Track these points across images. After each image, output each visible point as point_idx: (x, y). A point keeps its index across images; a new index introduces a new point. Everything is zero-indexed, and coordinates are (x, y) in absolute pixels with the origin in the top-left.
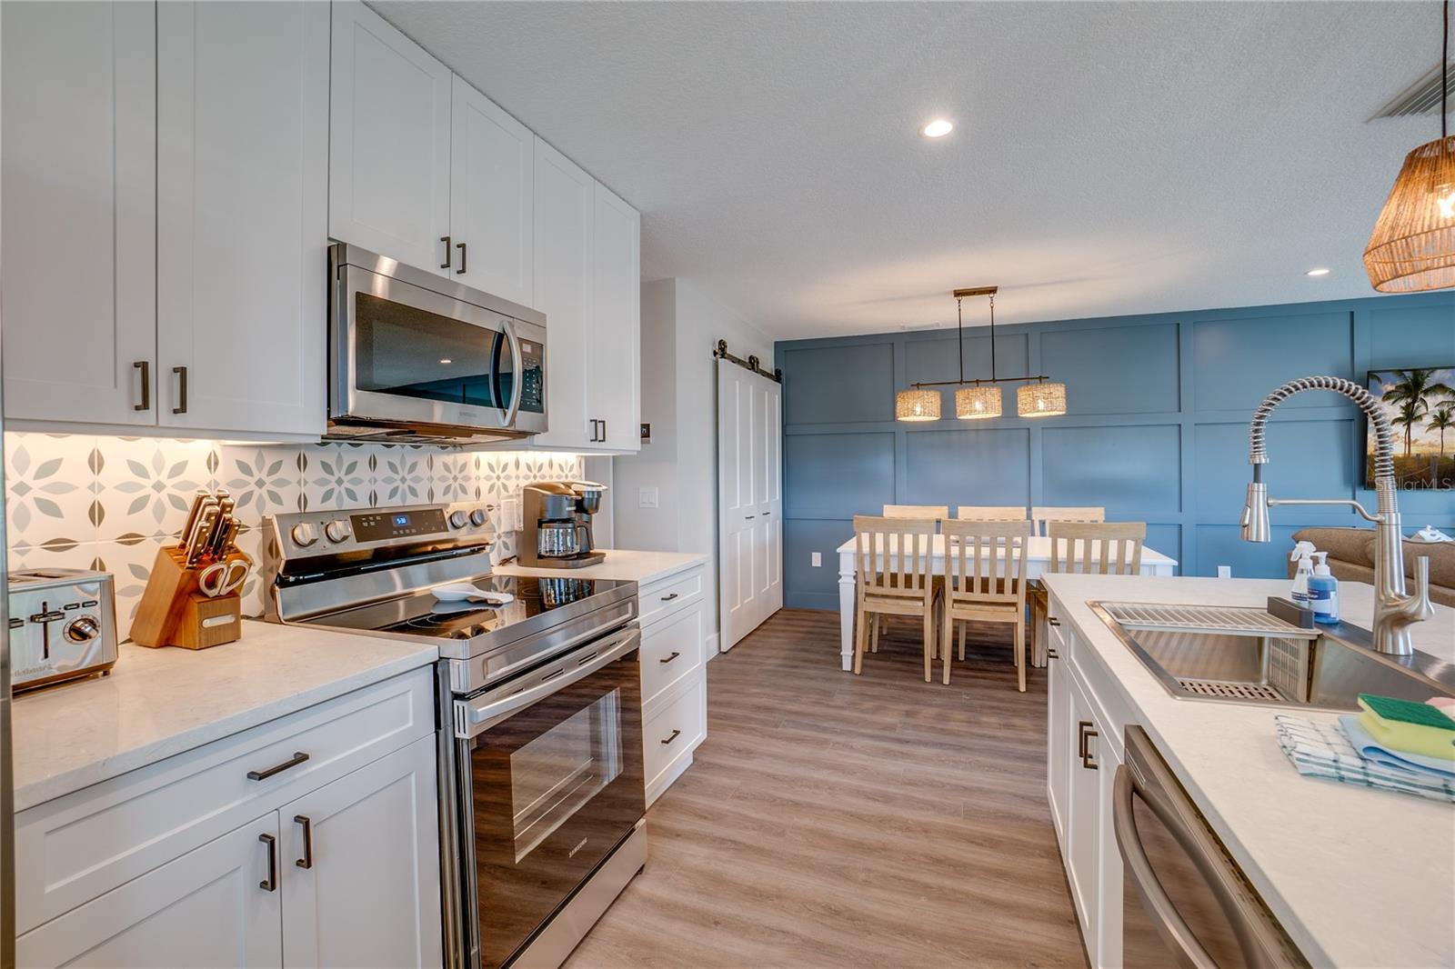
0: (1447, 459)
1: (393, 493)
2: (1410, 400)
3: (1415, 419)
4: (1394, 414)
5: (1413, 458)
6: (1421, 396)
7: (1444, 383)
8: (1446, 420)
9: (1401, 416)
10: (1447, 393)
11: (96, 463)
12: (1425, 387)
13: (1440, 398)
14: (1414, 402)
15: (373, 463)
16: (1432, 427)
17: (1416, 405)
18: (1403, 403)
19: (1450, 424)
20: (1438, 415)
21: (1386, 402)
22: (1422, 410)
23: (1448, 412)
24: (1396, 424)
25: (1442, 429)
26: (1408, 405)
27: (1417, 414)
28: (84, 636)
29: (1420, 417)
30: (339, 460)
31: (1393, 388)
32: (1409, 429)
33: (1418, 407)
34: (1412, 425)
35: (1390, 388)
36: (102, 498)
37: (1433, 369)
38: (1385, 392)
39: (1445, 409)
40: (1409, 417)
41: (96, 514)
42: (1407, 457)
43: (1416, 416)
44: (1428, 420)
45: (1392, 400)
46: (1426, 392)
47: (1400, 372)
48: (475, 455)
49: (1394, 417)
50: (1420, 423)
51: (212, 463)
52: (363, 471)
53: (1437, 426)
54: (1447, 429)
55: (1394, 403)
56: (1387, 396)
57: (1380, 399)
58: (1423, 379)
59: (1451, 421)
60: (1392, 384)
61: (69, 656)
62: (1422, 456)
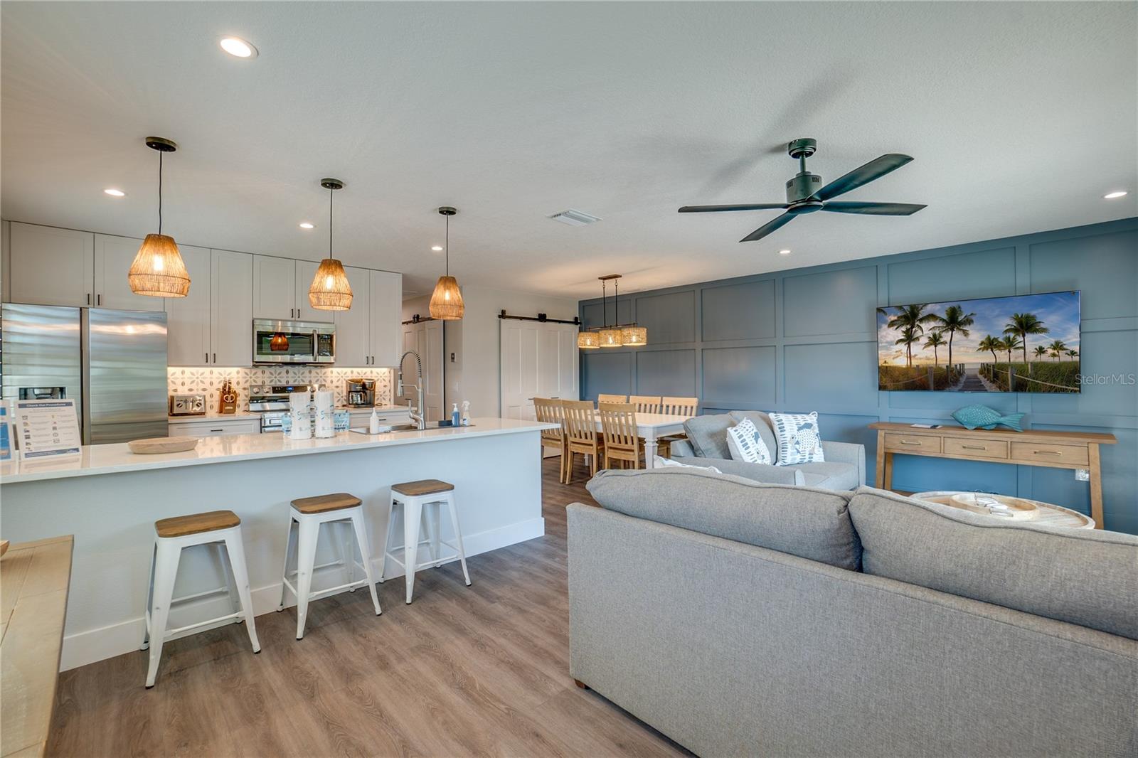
0: (941, 368)
1: (295, 381)
2: (909, 327)
3: (914, 340)
4: (898, 337)
5: (914, 368)
6: (917, 323)
7: (935, 314)
8: (938, 340)
9: (903, 337)
10: (938, 321)
11: (211, 373)
12: (920, 316)
13: (933, 324)
14: (912, 328)
15: (287, 372)
16: (927, 345)
17: (914, 329)
18: (904, 329)
19: (942, 343)
20: (931, 336)
21: (892, 328)
22: (919, 333)
23: (939, 334)
24: (900, 344)
25: (936, 346)
26: (908, 330)
27: (915, 336)
28: (199, 406)
29: (918, 339)
30: (276, 372)
31: (896, 318)
32: (909, 347)
33: (916, 331)
34: (912, 344)
35: (893, 318)
36: (212, 380)
37: (926, 304)
38: (890, 321)
39: (937, 332)
40: (909, 338)
41: (211, 384)
42: (909, 368)
43: (915, 337)
44: (924, 340)
45: (896, 327)
46: (921, 320)
47: (900, 308)
48: (330, 369)
49: (897, 339)
50: (918, 342)
51: (238, 373)
52: (284, 374)
53: (931, 344)
54: (939, 347)
55: (897, 328)
56: (892, 324)
57: (886, 326)
58: (918, 311)
59: (942, 341)
60: (894, 316)
61: (197, 409)
62: (921, 366)
